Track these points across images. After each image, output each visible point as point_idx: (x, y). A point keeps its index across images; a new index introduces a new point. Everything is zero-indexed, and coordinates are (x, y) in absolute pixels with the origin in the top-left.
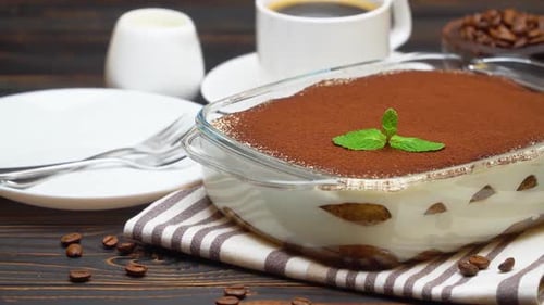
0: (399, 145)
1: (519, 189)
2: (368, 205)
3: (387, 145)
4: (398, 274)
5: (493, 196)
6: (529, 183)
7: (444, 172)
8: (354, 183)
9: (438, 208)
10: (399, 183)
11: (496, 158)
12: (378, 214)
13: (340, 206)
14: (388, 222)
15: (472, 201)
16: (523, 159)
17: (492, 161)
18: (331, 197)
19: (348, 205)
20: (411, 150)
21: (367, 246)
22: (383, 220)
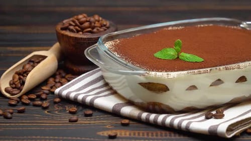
0: (183, 58)
1: (237, 82)
2: (157, 84)
3: (178, 57)
4: (168, 116)
5: (223, 84)
6: (242, 79)
7: (196, 71)
8: (153, 74)
9: (193, 87)
10: (173, 75)
11: (224, 67)
12: (163, 88)
13: (146, 83)
14: (168, 92)
15: (211, 86)
16: (239, 68)
17: (221, 68)
18: (143, 79)
19: (149, 83)
20: (187, 60)
21: (159, 103)
22: (165, 91)
